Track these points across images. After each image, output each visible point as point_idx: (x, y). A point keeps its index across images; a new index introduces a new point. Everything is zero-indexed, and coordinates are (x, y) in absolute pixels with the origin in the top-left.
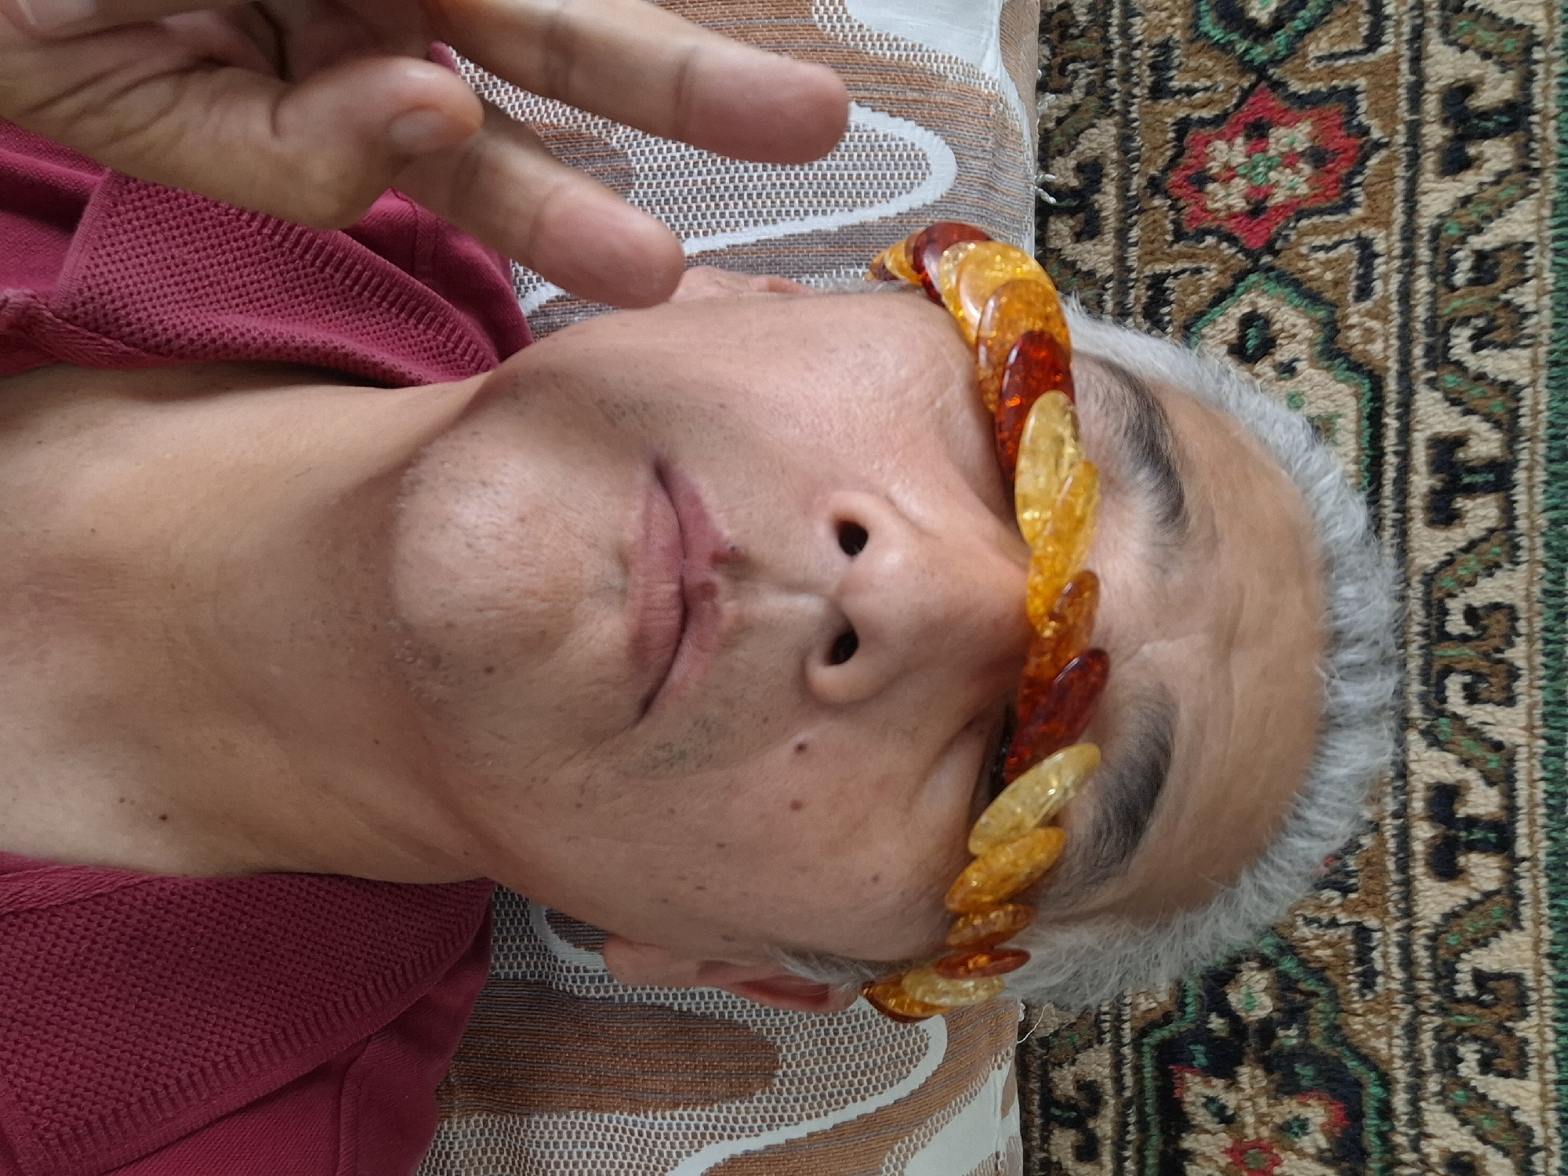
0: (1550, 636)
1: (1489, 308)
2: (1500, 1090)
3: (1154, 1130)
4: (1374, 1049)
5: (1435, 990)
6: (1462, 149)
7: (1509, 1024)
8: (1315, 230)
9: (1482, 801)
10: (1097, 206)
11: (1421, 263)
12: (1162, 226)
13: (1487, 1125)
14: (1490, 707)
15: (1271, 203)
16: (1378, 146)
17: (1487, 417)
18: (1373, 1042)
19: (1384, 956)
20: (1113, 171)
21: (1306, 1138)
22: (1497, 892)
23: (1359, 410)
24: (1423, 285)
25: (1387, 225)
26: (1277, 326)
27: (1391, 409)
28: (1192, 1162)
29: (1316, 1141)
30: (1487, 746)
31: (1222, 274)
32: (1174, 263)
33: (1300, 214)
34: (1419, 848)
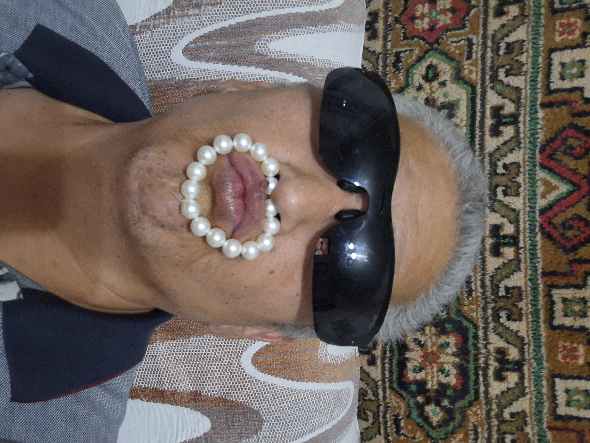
0: (531, 172)
1: (511, 62)
2: (514, 326)
3: (396, 352)
4: (471, 316)
5: (491, 294)
6: (502, 8)
7: (517, 304)
8: (453, 36)
9: (509, 229)
10: (376, 28)
11: (489, 47)
12: (400, 35)
13: (509, 338)
14: (511, 198)
15: (437, 27)
16: (474, 7)
17: (510, 100)
18: (471, 314)
19: (475, 285)
20: (382, 15)
21: (449, 348)
22: (513, 259)
23: (467, 98)
24: (489, 54)
25: (477, 34)
26: (440, 69)
27: (479, 97)
28: (409, 361)
29: (452, 349)
30: (510, 210)
31: (420, 51)
32: (404, 48)
33: (448, 30)
34: (488, 247)
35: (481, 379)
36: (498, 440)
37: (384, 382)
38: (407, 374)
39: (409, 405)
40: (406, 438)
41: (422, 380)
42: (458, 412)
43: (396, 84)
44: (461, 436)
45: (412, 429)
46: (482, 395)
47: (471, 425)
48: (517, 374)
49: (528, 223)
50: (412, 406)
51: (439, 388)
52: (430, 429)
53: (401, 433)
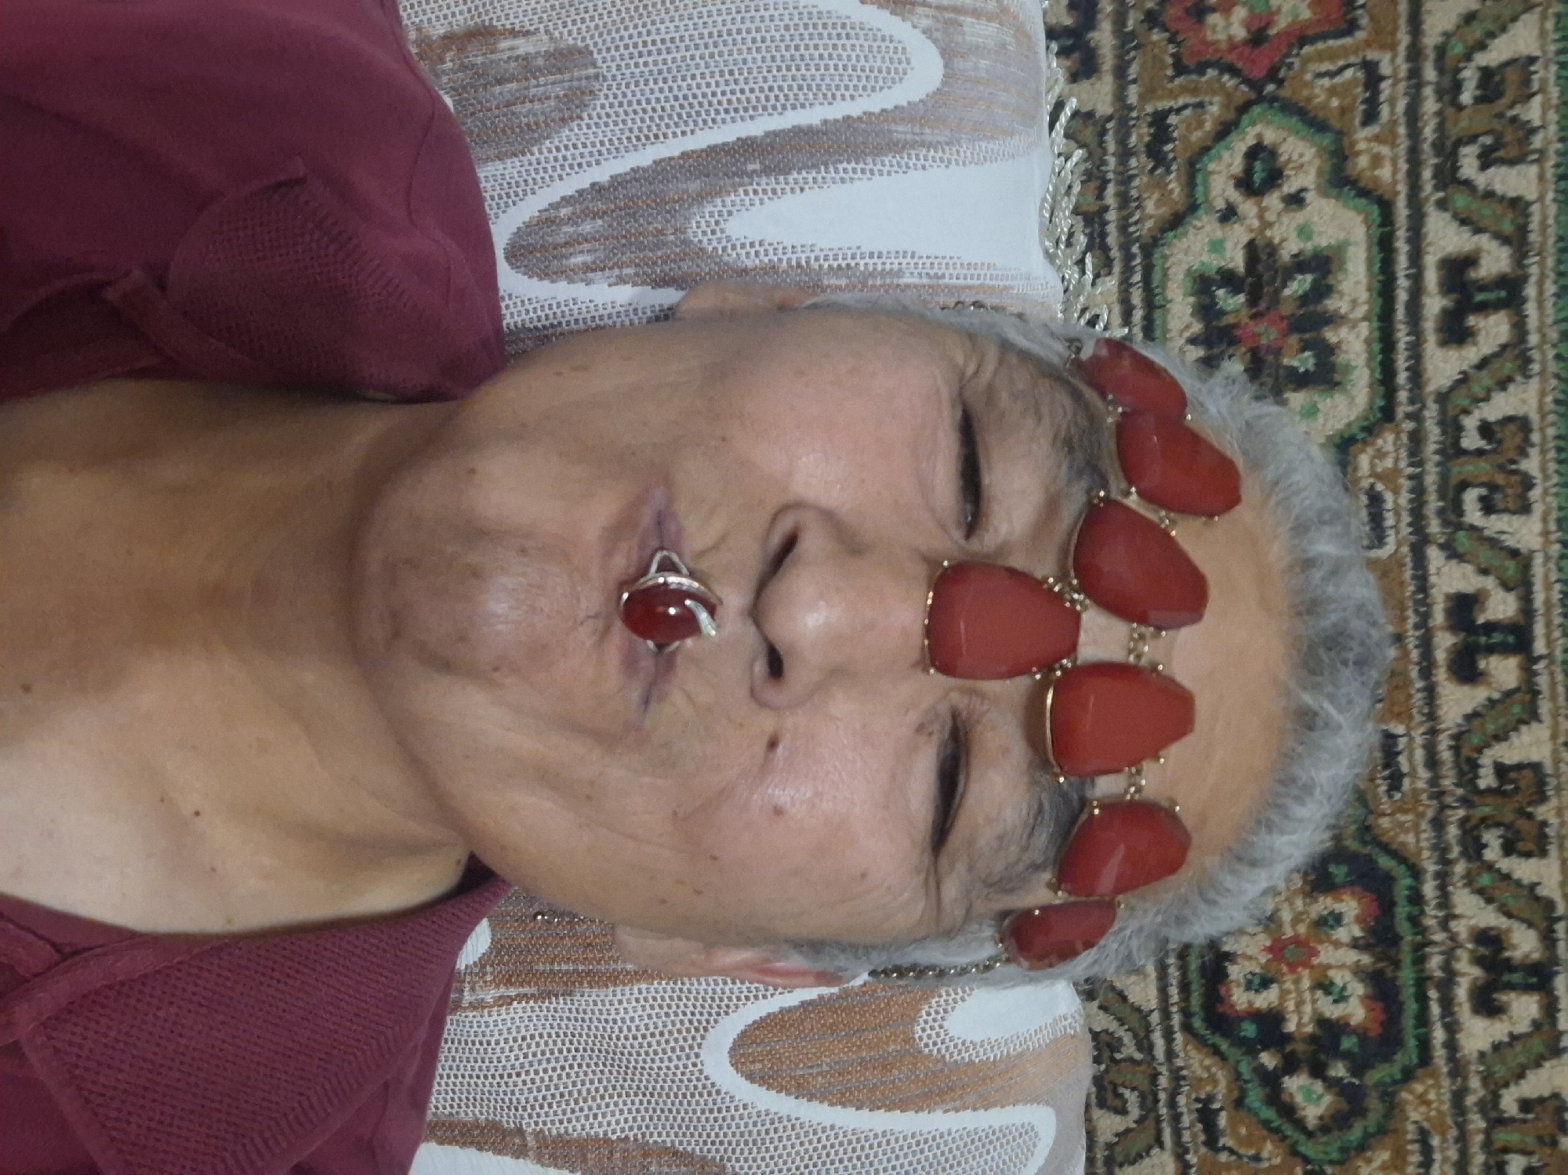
0: (1562, 443)
1: (1497, 125)
2: (1524, 869)
4: (1403, 844)
5: (1457, 785)
7: (1529, 809)
8: (1320, 57)
9: (1501, 607)
10: (1092, 44)
11: (1429, 83)
12: (1162, 61)
13: (1511, 902)
14: (1506, 517)
15: (1272, 32)
17: (1498, 236)
18: (1402, 838)
19: (1410, 759)
21: (1341, 929)
22: (1517, 690)
23: (1369, 236)
24: (1430, 106)
25: (1393, 47)
26: (1284, 158)
27: (1401, 234)
28: (1233, 962)
29: (1350, 931)
30: (1503, 554)
31: (1225, 107)
32: (1175, 98)
33: (1303, 41)
34: (1441, 656)
35: (1435, 1009)
36: (1487, 1166)
37: (1166, 1015)
38: (1231, 996)
39: (1238, 1076)
40: (1234, 1158)
41: (1271, 1010)
42: (1374, 1094)
43: (1159, 203)
44: (1385, 1155)
45: (1250, 1135)
46: (1439, 1054)
47: (1411, 1127)
48: (1536, 998)
49: (1558, 587)
50: (1247, 1076)
51: (1318, 1032)
52: (1297, 1136)
53: (1220, 1145)
